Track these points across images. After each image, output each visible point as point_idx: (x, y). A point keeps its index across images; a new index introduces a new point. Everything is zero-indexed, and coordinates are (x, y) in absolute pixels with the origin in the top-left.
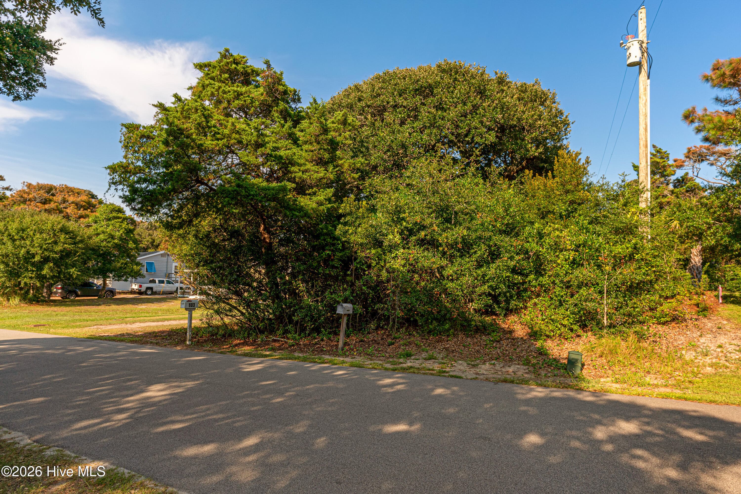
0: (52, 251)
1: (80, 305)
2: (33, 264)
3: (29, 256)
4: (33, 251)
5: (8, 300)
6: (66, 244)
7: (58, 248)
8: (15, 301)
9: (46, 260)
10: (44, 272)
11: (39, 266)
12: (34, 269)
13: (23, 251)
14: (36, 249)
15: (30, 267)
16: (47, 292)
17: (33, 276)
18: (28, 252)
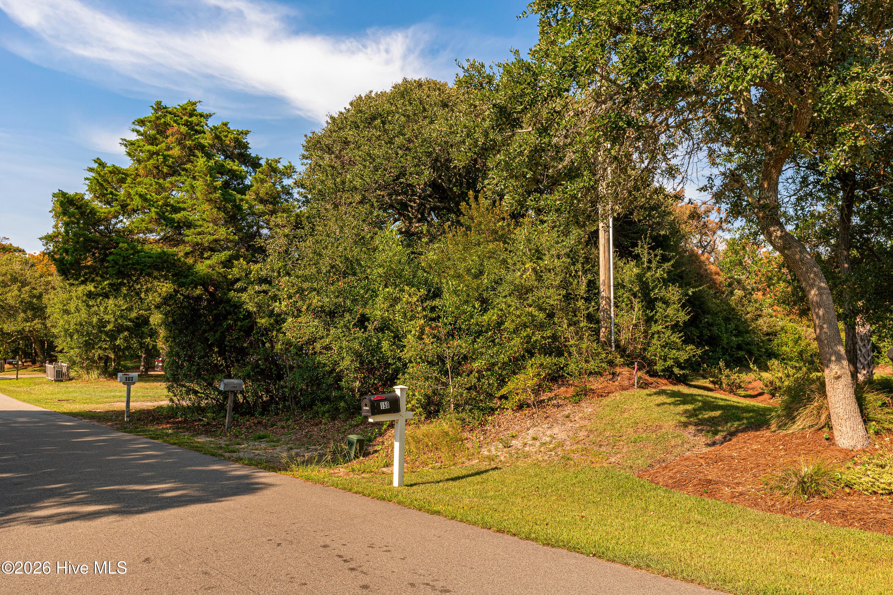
0: (126, 318)
1: (153, 381)
2: (106, 333)
3: (102, 324)
4: (106, 317)
5: (88, 373)
6: (142, 310)
7: (134, 315)
8: (94, 374)
9: (120, 329)
10: (118, 342)
11: (112, 335)
12: (108, 339)
13: (95, 320)
14: (108, 317)
15: (104, 337)
16: (144, 366)
17: (107, 346)
18: (100, 320)
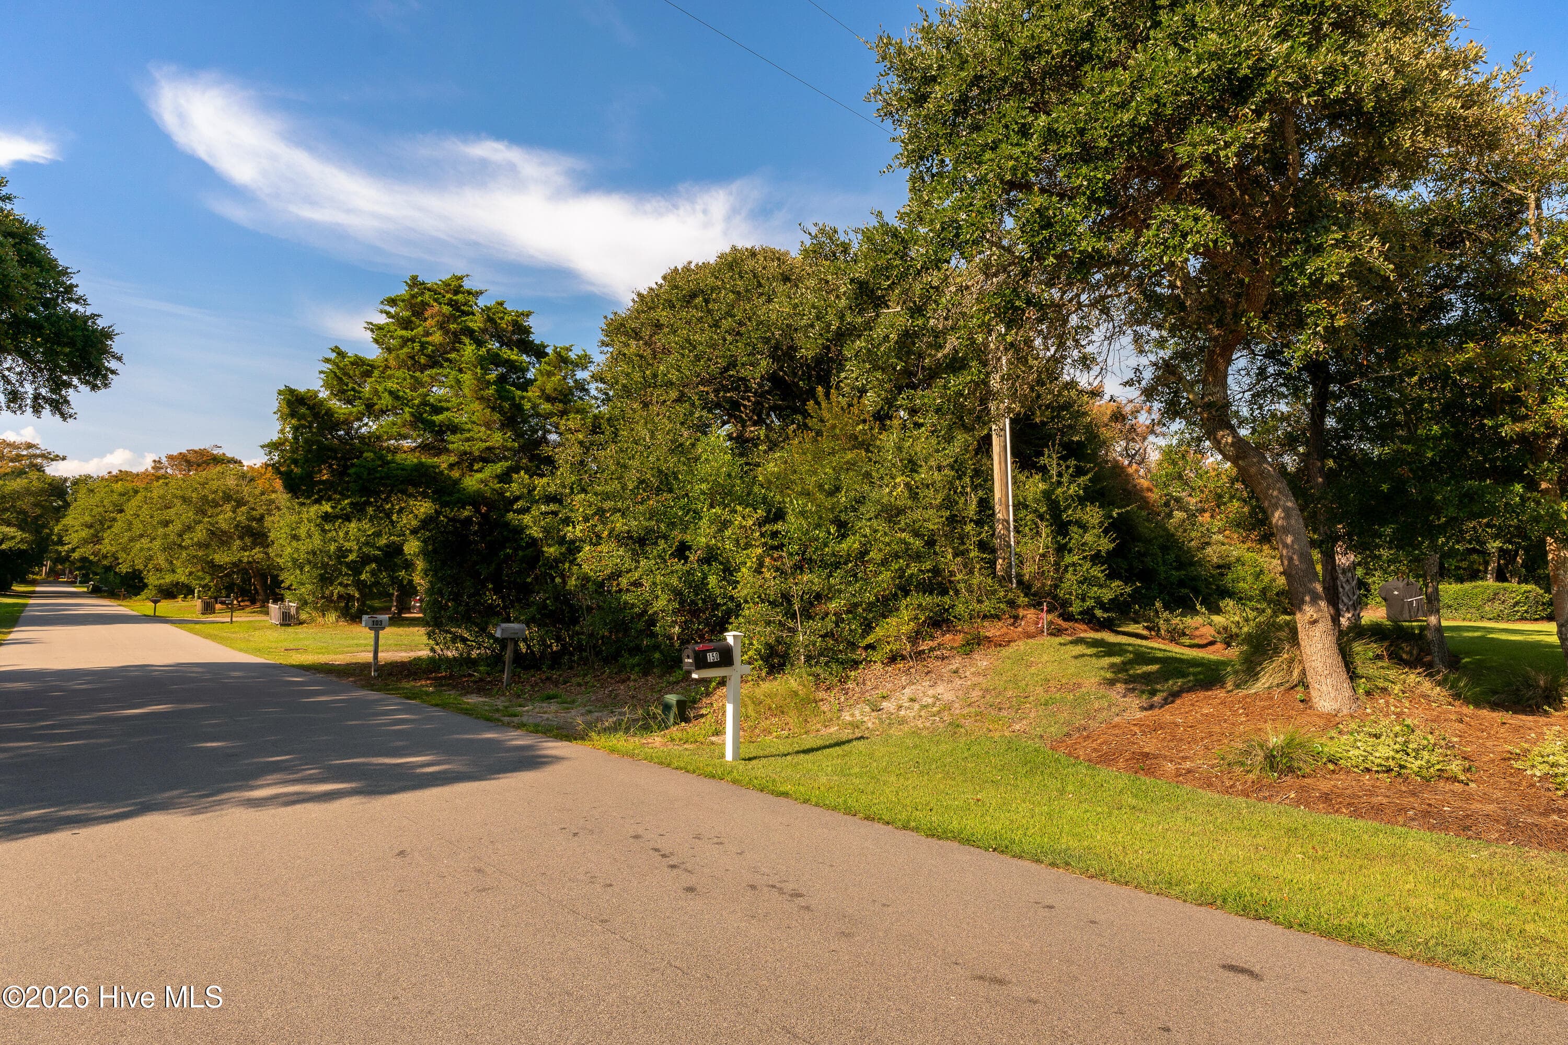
0: (373, 546)
1: (409, 625)
2: (348, 565)
3: (342, 553)
4: (347, 545)
5: (324, 615)
6: (394, 535)
7: (383, 541)
8: (332, 617)
9: (365, 560)
10: (363, 577)
11: (356, 568)
12: (350, 573)
13: (333, 548)
14: (350, 544)
15: (344, 570)
16: (396, 606)
17: (349, 582)
18: (339, 549)
